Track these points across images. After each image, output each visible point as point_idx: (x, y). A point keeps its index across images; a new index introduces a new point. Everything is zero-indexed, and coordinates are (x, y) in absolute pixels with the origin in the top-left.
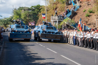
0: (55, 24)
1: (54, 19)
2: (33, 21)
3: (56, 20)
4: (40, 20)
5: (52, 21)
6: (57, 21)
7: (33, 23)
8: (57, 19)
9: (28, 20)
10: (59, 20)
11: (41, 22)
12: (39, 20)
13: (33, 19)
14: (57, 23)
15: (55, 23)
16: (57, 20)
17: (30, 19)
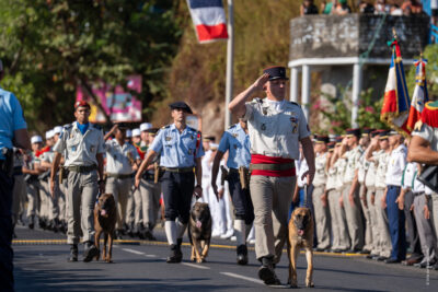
0: (334, 101)
1: (326, 50)
2: (119, 68)
3: (338, 54)
4: (196, 64)
5: (299, 68)
6: (356, 71)
7: (121, 97)
8: (354, 45)
9: (72, 60)
10: (372, 54)
11: (203, 85)
12: (178, 62)
13: (129, 48)
14: (355, 93)
15: (328, 89)
16: (350, 52)
17: (87, 53)
